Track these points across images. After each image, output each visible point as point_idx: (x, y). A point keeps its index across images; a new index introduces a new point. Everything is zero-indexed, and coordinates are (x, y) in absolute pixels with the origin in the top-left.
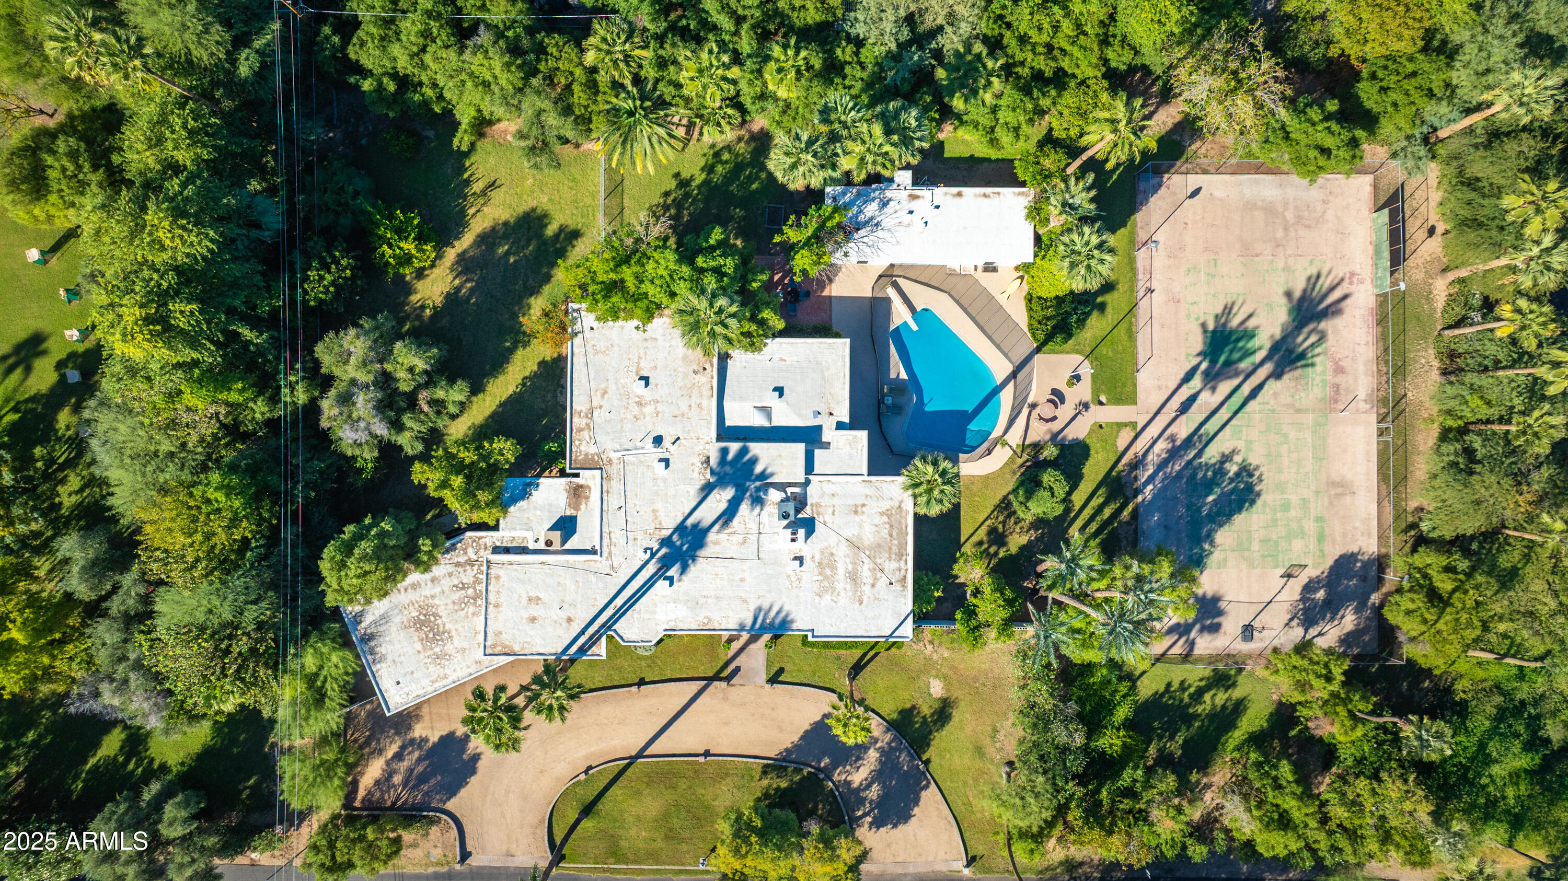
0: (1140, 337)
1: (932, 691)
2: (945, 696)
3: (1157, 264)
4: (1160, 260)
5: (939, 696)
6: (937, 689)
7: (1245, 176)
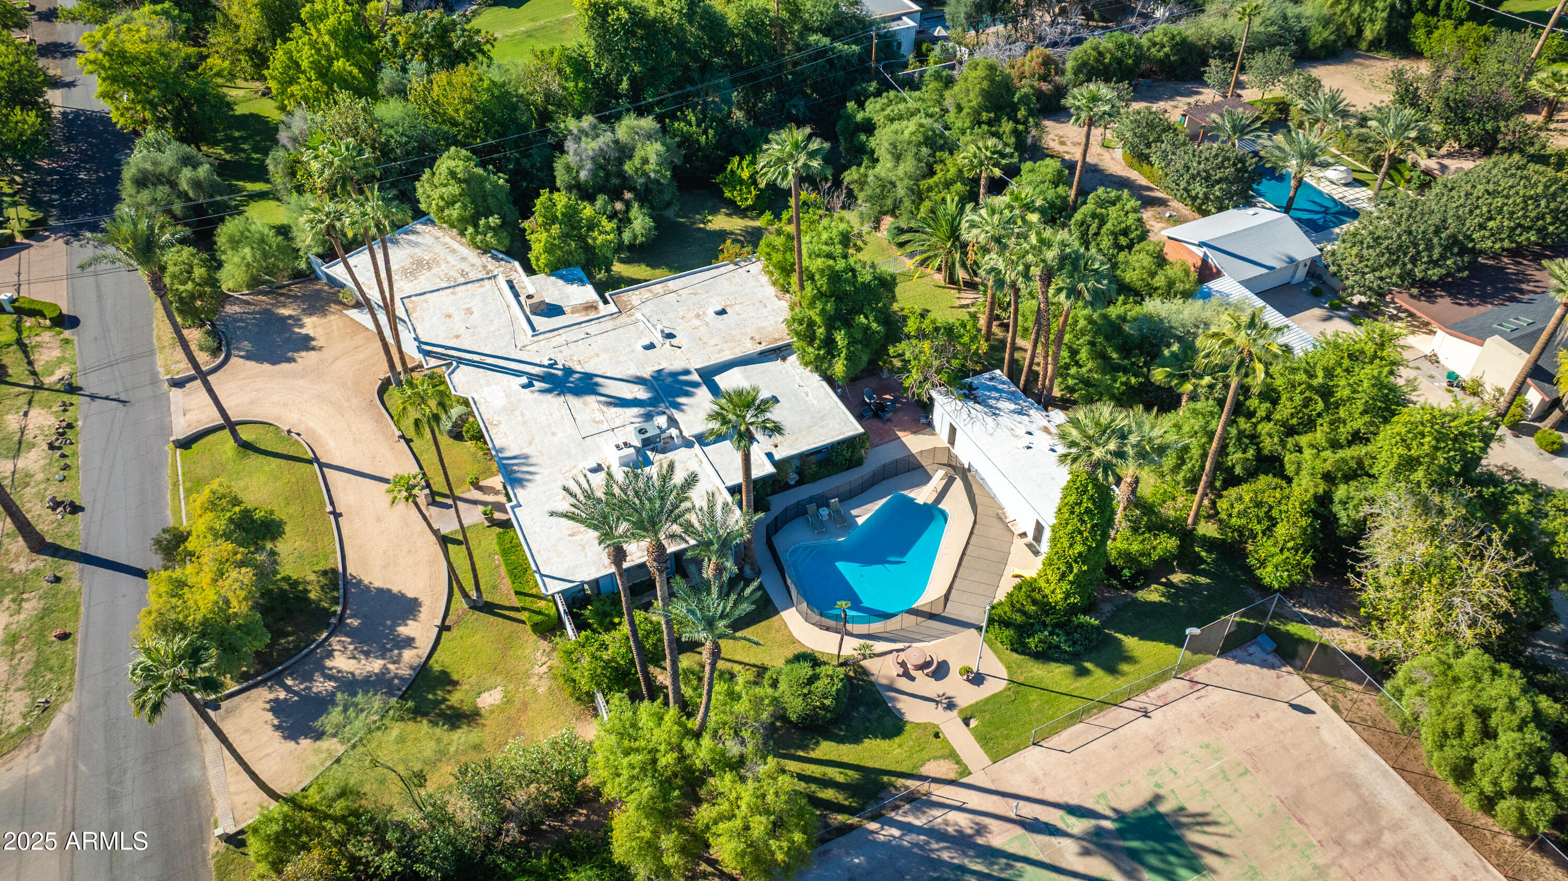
0: (1080, 727)
1: (485, 695)
2: (483, 712)
3: (1182, 705)
4: (1189, 707)
5: (480, 705)
6: (488, 700)
7: (1378, 758)
